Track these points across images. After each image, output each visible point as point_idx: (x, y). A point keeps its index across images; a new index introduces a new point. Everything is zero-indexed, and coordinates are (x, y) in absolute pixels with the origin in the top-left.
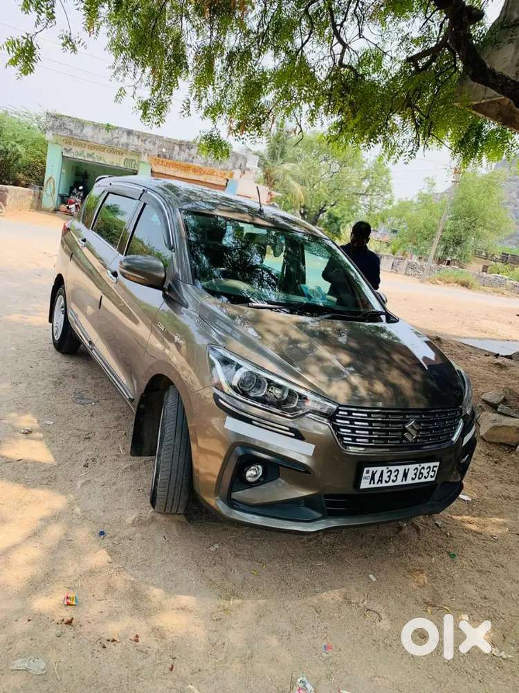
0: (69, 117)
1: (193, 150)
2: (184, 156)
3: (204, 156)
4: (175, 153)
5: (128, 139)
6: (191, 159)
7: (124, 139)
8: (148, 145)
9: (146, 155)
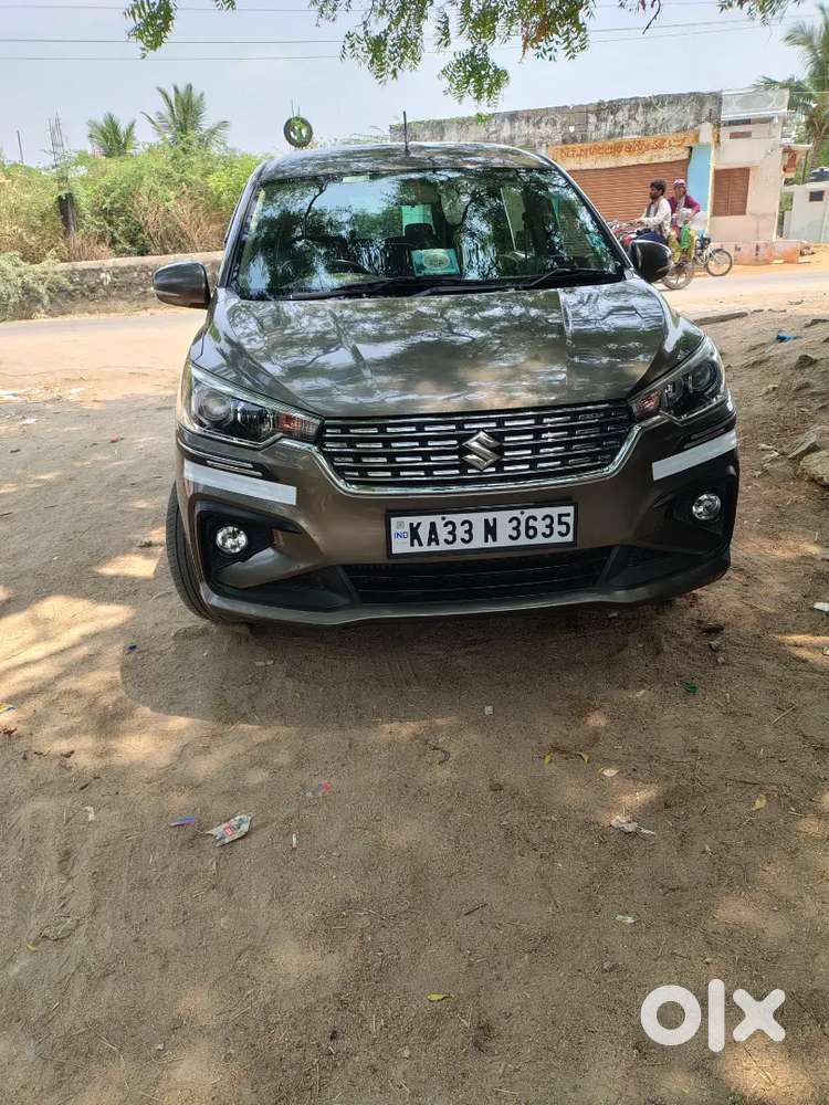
0: (420, 123)
1: (620, 113)
2: (606, 127)
3: (640, 118)
4: (591, 128)
5: (512, 127)
6: (618, 130)
7: (506, 131)
8: (545, 129)
9: (544, 145)
